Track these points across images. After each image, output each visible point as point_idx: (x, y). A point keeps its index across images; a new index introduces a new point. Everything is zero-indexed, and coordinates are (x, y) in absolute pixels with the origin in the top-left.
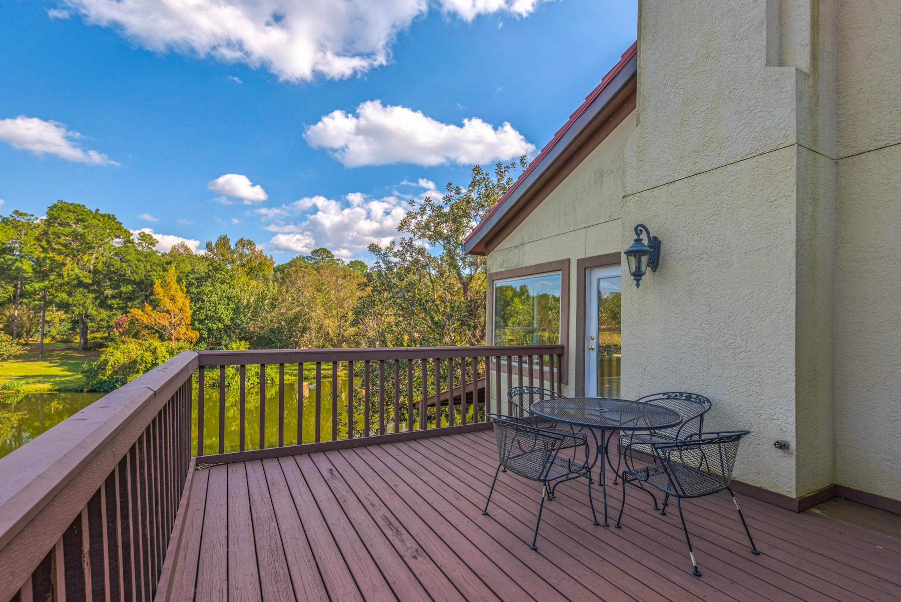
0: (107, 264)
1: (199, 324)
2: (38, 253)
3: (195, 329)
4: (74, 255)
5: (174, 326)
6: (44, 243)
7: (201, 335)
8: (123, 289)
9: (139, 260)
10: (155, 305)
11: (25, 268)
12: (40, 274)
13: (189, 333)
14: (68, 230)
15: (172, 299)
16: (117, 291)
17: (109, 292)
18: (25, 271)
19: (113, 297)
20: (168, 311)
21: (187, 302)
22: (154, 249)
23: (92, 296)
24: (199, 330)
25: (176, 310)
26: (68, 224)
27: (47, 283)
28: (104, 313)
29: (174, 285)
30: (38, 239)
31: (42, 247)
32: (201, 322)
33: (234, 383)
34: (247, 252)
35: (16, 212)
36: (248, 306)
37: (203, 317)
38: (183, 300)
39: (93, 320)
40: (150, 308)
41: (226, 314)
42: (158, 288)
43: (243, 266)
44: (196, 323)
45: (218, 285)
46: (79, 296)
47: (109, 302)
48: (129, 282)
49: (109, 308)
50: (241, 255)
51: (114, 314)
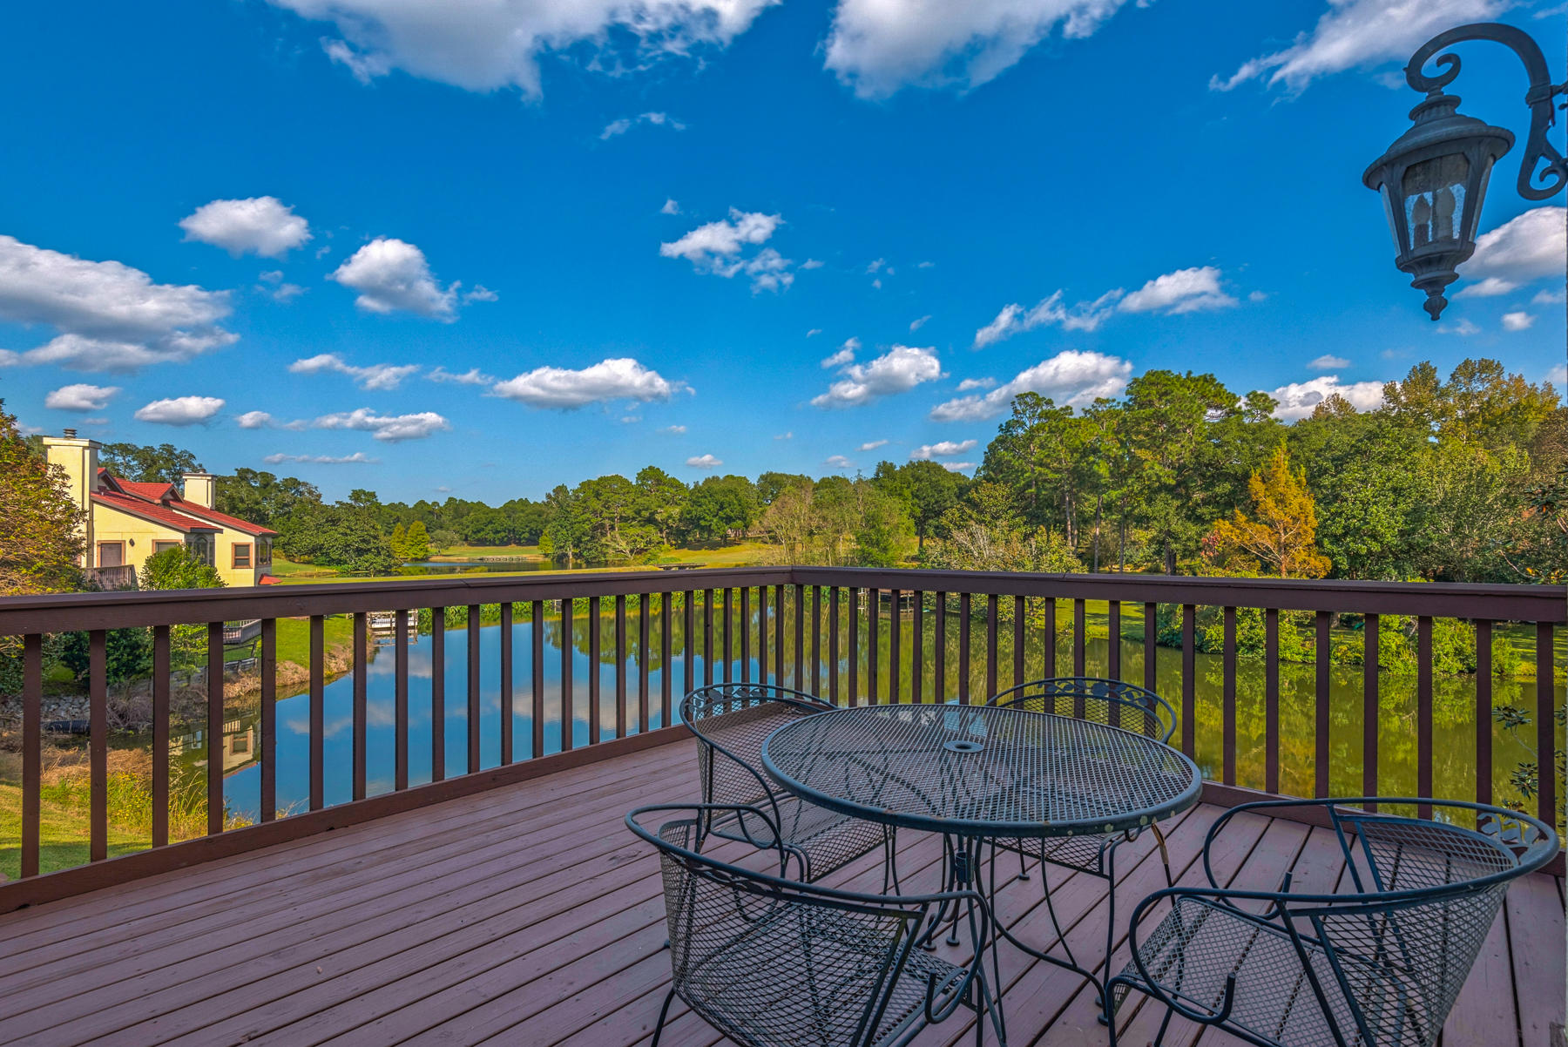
0: (1197, 455)
1: (1332, 543)
2: (1116, 451)
3: (1323, 554)
4: (1156, 444)
5: (1285, 548)
6: (1122, 436)
7: (1335, 565)
8: (1218, 490)
9: (1243, 440)
10: (1253, 511)
11: (1101, 471)
12: (1120, 477)
13: (1313, 561)
14: (1149, 411)
15: (1281, 501)
16: (1210, 493)
17: (1198, 496)
18: (1100, 476)
19: (1205, 502)
20: (1271, 524)
21: (1310, 506)
22: (1272, 416)
23: (1177, 503)
24: (1331, 555)
25: (1288, 519)
26: (1151, 404)
27: (1125, 489)
28: (1193, 529)
29: (1284, 475)
30: (1117, 433)
31: (1121, 442)
32: (1336, 539)
33: (1399, 664)
34: (1477, 387)
35: (1098, 400)
36: (1444, 505)
37: (1340, 531)
38: (1301, 501)
39: (1177, 539)
40: (1244, 518)
41: (1387, 522)
42: (1256, 485)
43: (1470, 418)
44: (1326, 542)
45: (1375, 467)
46: (1159, 505)
47: (1199, 511)
48: (1227, 477)
49: (1199, 520)
50: (1466, 397)
51: (1206, 530)
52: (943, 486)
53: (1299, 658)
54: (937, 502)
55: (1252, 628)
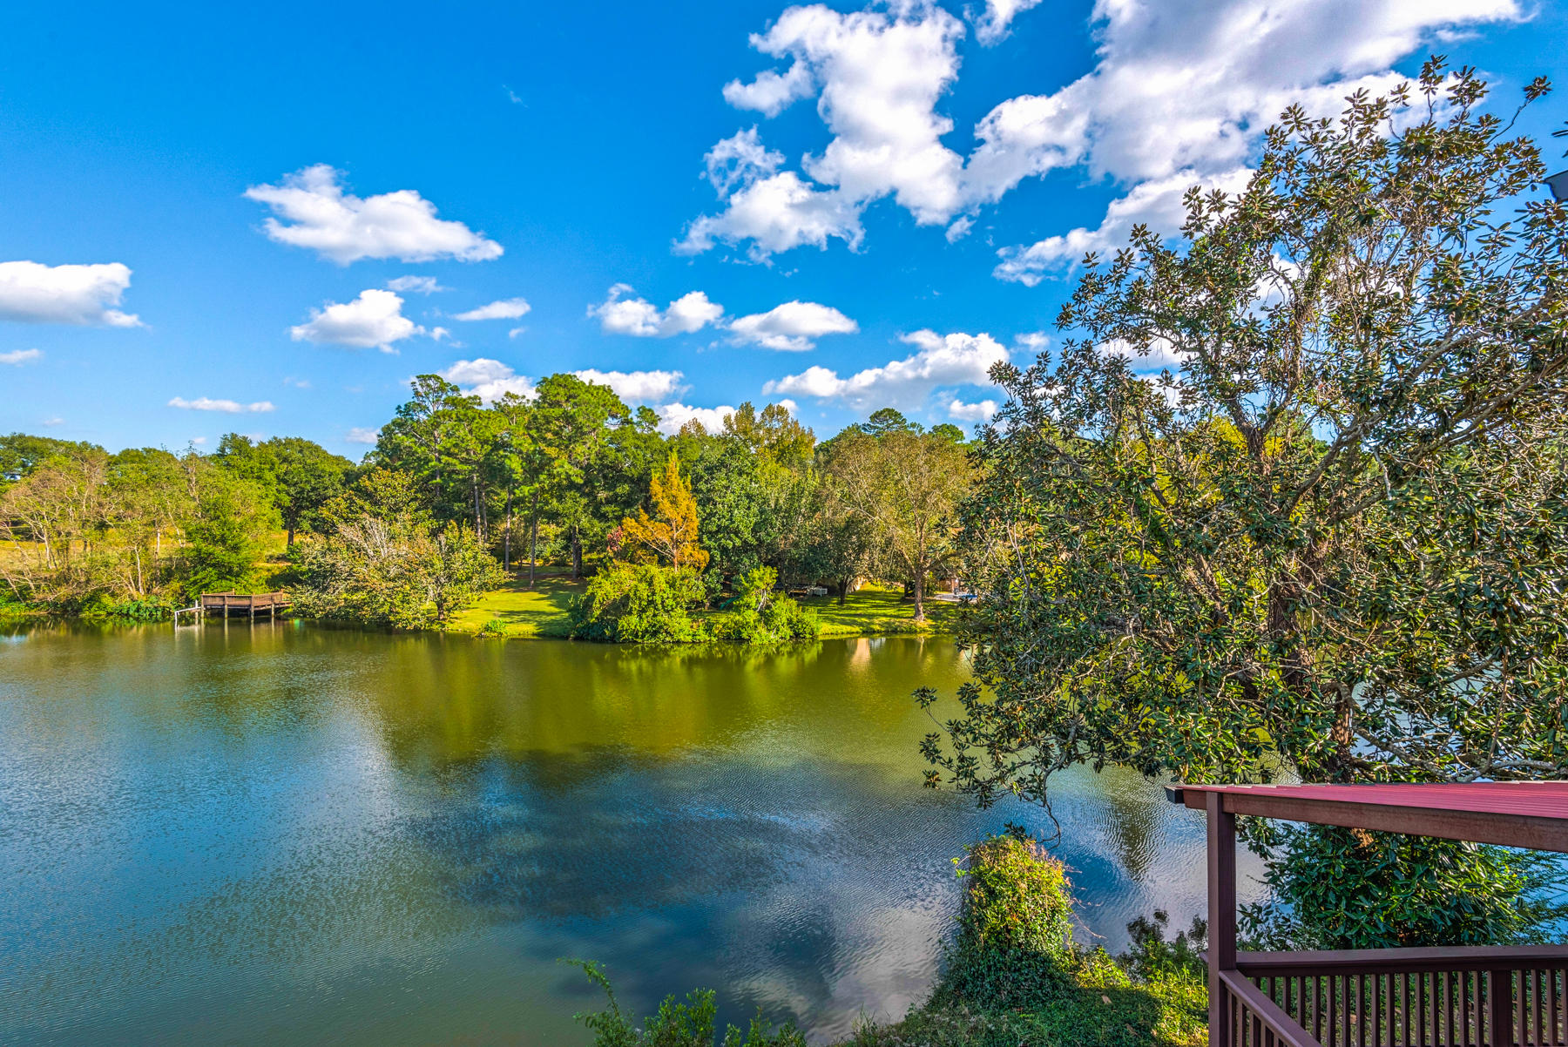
0: (602, 456)
1: (709, 539)
2: (528, 446)
3: (703, 548)
4: (566, 444)
5: (677, 543)
6: (533, 432)
7: (712, 558)
8: (619, 490)
9: (637, 447)
10: (651, 508)
11: (513, 466)
12: (533, 472)
13: (695, 553)
14: (557, 411)
15: (674, 502)
16: (612, 493)
17: (602, 495)
18: (512, 471)
19: (609, 501)
20: (668, 521)
21: (694, 505)
22: (656, 430)
23: (584, 501)
24: (709, 549)
25: (679, 518)
26: (558, 404)
27: (537, 485)
28: (598, 526)
29: (675, 480)
30: (528, 428)
31: (532, 437)
32: (712, 535)
33: (756, 636)
34: (776, 425)
35: (508, 394)
36: (776, 511)
37: (715, 529)
38: (688, 504)
39: (585, 536)
40: (646, 517)
41: (744, 520)
42: (656, 487)
43: (772, 447)
44: (705, 538)
45: (734, 477)
46: (569, 503)
47: (604, 509)
48: (626, 479)
49: (603, 517)
50: (769, 431)
51: (609, 527)
52: (323, 471)
53: (689, 639)
54: (313, 489)
55: (655, 615)
